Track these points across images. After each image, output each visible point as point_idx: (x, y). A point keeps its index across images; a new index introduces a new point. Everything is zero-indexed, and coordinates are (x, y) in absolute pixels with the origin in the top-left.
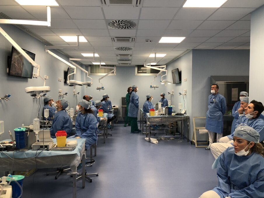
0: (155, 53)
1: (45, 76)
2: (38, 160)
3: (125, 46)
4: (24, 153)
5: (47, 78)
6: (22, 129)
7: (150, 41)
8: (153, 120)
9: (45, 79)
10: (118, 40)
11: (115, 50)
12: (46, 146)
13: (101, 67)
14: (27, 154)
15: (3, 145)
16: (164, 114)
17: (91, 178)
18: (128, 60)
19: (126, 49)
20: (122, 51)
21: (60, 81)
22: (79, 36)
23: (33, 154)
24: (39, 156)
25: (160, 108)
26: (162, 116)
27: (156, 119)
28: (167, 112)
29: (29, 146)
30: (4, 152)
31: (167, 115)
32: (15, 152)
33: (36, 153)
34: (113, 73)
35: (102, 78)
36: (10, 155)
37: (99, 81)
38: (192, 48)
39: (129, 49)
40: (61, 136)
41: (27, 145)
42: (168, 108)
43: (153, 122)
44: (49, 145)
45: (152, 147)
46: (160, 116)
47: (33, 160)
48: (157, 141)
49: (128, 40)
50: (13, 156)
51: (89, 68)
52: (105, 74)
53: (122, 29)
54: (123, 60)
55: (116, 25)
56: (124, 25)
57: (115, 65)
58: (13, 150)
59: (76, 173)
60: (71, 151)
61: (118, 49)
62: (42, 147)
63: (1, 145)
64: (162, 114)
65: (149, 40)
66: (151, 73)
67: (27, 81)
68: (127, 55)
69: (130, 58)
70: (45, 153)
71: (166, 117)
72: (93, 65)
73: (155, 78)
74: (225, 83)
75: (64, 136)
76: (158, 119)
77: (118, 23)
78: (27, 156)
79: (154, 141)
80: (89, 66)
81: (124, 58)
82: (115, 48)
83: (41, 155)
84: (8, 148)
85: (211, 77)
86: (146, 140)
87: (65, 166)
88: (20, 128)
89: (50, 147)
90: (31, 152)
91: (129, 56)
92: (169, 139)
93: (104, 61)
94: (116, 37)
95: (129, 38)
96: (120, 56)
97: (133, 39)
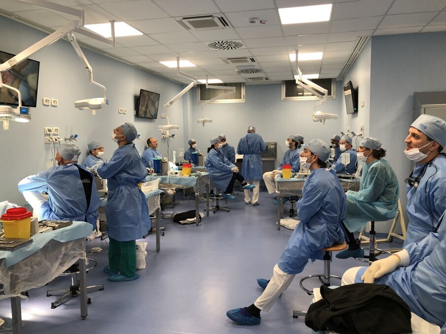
0: (297, 52)
7: (261, 22)
10: (194, 25)
11: (212, 49)
13: (207, 86)
18: (257, 71)
19: (230, 45)
20: (227, 51)
22: (113, 21)
39: (237, 45)
46: (302, 180)
49: (215, 24)
51: (199, 91)
54: (247, 71)
57: (244, 83)
61: (214, 45)
65: (256, 18)
68: (244, 59)
69: (255, 65)
81: (245, 66)
82: (207, 43)
85: (414, 96)
91: (249, 60)
93: (214, 77)
94: (184, 18)
95: (211, 18)
96: (233, 62)
97: (219, 18)
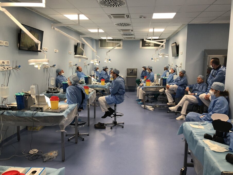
0: (154, 28)
1: (55, 50)
2: (34, 118)
3: (124, 22)
4: (24, 113)
5: (57, 51)
6: (21, 94)
7: (144, 17)
8: (148, 90)
9: (55, 52)
10: (115, 17)
11: (116, 26)
12: (41, 108)
13: (107, 41)
14: (26, 114)
15: (8, 106)
16: (159, 85)
17: (83, 137)
18: (131, 35)
19: (125, 25)
20: (122, 27)
21: (71, 54)
22: (79, 14)
23: (30, 114)
24: (35, 116)
25: (155, 79)
26: (157, 86)
27: (151, 89)
28: (162, 83)
29: (28, 108)
30: (9, 111)
31: (162, 85)
32: (17, 112)
33: (32, 113)
34: (120, 46)
35: (109, 51)
36: (13, 114)
37: (107, 54)
38: (187, 23)
39: (128, 25)
40: (54, 101)
41: (27, 106)
42: (162, 79)
43: (149, 92)
44: (43, 107)
45: (147, 113)
46: (155, 86)
47: (31, 119)
48: (153, 108)
49: (124, 17)
50: (16, 115)
51: (100, 42)
52: (111, 48)
53: (113, 7)
54: (127, 35)
55: (107, 4)
56: (114, 3)
57: (122, 39)
58: (16, 110)
59: (64, 131)
60: (60, 113)
61: (118, 25)
62: (37, 108)
63: (7, 106)
64: (157, 85)
65: (142, 16)
66: (154, 46)
67: (38, 54)
68: (128, 30)
69: (132, 33)
70: (40, 113)
71: (160, 87)
72: (102, 40)
73: (156, 51)
74: (223, 56)
75: (56, 100)
76: (153, 89)
77: (108, 2)
78: (26, 115)
79: (150, 108)
80: (99, 41)
81: (127, 33)
82: (115, 24)
83: (36, 115)
84: (13, 108)
85: (204, 51)
86: (142, 107)
87: (55, 125)
88: (20, 93)
89: (44, 109)
90: (29, 112)
91: (130, 31)
92: (163, 107)
93: (110, 36)
94: (111, 15)
95: (123, 15)
96: (122, 31)
97: (127, 15)
